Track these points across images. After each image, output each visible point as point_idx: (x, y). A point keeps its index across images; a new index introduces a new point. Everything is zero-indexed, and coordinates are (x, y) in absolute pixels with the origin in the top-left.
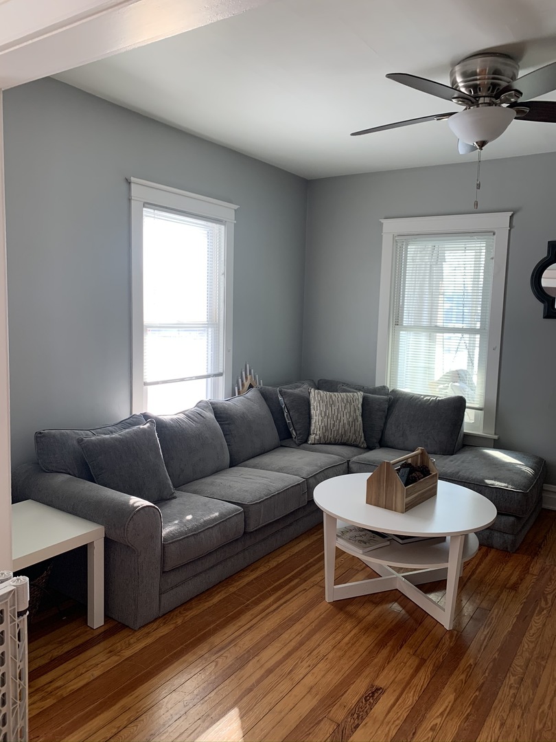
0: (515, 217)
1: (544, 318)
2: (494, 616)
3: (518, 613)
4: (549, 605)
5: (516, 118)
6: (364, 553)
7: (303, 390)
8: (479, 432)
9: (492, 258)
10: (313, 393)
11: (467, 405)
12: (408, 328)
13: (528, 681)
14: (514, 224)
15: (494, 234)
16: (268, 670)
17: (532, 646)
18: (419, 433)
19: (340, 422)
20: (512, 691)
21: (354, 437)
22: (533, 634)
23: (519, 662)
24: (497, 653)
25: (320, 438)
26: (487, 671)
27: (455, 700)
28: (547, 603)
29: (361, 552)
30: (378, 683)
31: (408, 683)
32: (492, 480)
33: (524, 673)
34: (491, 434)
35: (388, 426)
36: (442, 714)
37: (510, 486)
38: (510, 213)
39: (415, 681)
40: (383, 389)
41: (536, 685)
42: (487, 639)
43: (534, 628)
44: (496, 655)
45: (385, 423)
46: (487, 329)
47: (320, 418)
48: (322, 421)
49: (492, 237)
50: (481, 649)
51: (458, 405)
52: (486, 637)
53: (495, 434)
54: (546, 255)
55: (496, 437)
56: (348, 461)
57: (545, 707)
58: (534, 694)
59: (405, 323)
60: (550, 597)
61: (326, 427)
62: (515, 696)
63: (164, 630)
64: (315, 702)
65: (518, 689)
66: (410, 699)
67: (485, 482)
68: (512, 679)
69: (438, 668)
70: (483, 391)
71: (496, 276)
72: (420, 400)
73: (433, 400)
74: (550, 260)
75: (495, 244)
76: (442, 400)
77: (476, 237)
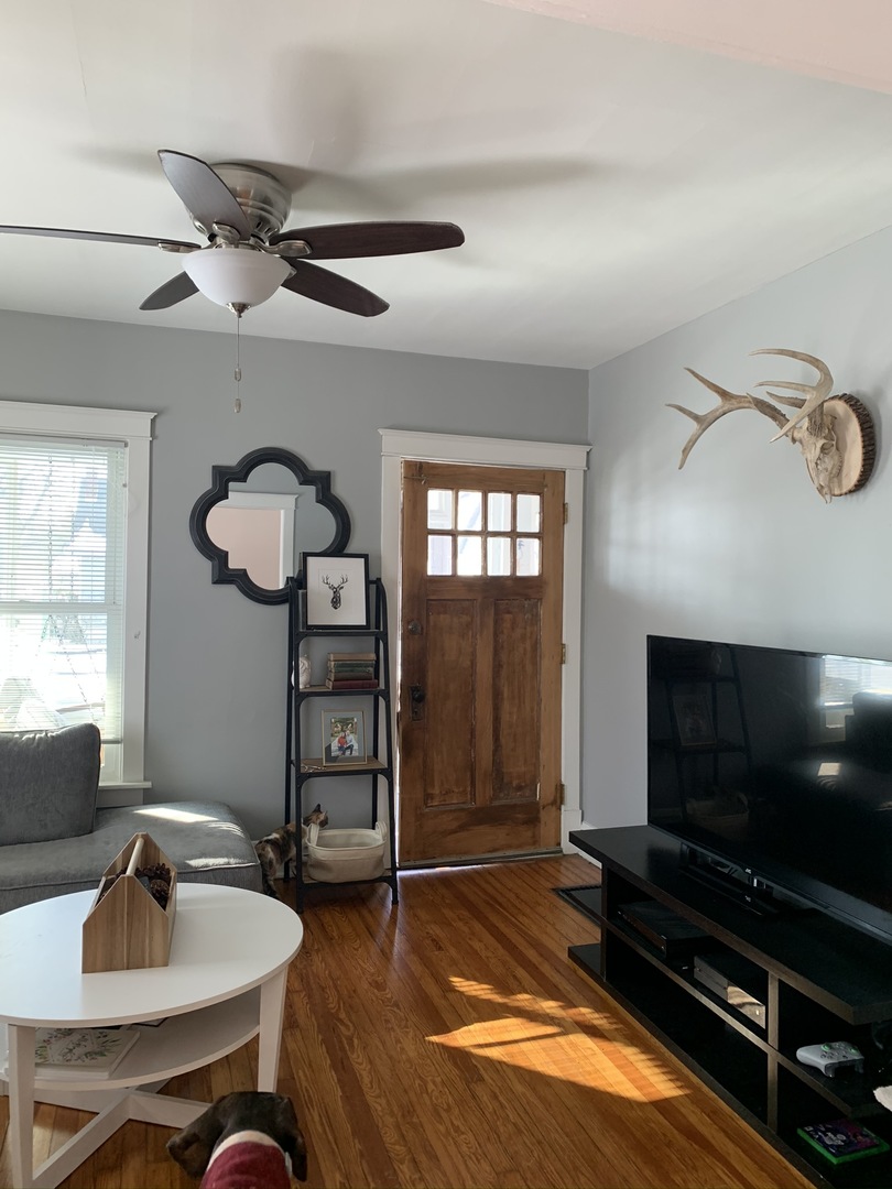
0: (158, 420)
1: (214, 583)
2: (304, 1084)
3: (329, 1062)
4: (352, 1029)
6: (111, 1077)
8: (120, 781)
9: (125, 485)
11: (103, 737)
13: (422, 1158)
14: (157, 432)
15: (126, 445)
17: (383, 1101)
18: (28, 807)
22: (371, 1083)
23: (390, 1137)
24: (356, 1141)
26: (370, 1179)
28: (347, 1026)
32: (200, 857)
33: (410, 1150)
34: (138, 781)
37: (232, 861)
38: (152, 415)
41: (433, 1157)
42: (327, 1128)
43: (364, 1074)
44: (358, 1146)
46: (122, 599)
49: (120, 450)
50: (333, 1149)
51: (88, 738)
52: (322, 1124)
53: (145, 780)
54: (210, 487)
55: (148, 785)
58: (445, 1175)
60: (343, 1015)
65: (422, 1179)
67: (189, 866)
68: (404, 1168)
70: (120, 710)
71: (131, 515)
72: (16, 742)
73: (40, 738)
74: (218, 494)
75: (127, 461)
76: (58, 737)
77: (93, 447)
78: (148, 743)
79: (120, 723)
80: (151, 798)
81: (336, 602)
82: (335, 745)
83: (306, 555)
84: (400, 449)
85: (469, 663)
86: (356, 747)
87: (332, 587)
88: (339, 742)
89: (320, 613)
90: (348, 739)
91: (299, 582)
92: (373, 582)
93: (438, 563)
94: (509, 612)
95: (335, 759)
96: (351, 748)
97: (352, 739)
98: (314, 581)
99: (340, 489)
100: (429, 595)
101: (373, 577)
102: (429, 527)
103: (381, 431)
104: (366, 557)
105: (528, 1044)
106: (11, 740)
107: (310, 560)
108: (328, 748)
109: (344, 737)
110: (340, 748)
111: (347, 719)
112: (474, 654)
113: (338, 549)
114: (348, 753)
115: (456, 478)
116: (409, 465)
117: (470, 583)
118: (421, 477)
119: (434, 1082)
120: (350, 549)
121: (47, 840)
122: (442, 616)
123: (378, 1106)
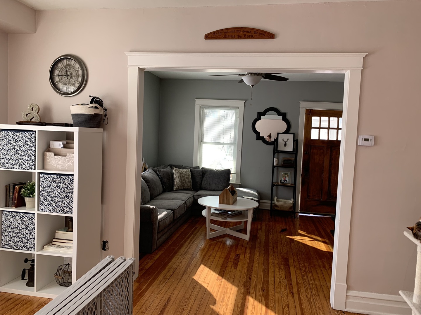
1: (256, 139)
4: (272, 232)
5: (263, 78)
6: (222, 219)
7: (168, 169)
8: (234, 182)
9: (238, 117)
10: (175, 169)
11: (231, 172)
12: (206, 143)
14: (246, 105)
15: (239, 108)
16: (204, 255)
18: (216, 183)
19: (186, 181)
20: (272, 250)
21: (190, 187)
23: (271, 245)
25: (179, 188)
26: (264, 247)
27: (259, 253)
29: (221, 218)
30: (237, 253)
31: (245, 252)
32: (247, 196)
34: (238, 183)
35: (203, 181)
36: (258, 256)
37: (253, 198)
38: (245, 101)
39: (247, 252)
40: (198, 167)
41: (277, 248)
43: (271, 237)
45: (202, 181)
46: (237, 143)
47: (179, 180)
48: (180, 181)
49: (238, 109)
51: (228, 172)
53: (240, 183)
54: (257, 117)
55: (240, 184)
56: (193, 196)
57: (282, 251)
58: (278, 250)
59: (204, 141)
61: (181, 183)
62: (273, 251)
63: (161, 252)
64: (223, 259)
65: (273, 249)
66: (248, 255)
68: (271, 248)
69: (251, 249)
70: (235, 167)
71: (239, 124)
72: (214, 171)
73: (219, 171)
74: (259, 119)
75: (239, 112)
76: (222, 171)
77: (232, 109)
78: (241, 174)
79: (235, 170)
80: (241, 186)
81: (285, 145)
82: (283, 179)
83: (278, 133)
84: (305, 106)
85: (322, 163)
86: (288, 180)
87: (284, 141)
88: (284, 179)
89: (281, 148)
90: (286, 178)
91: (276, 140)
92: (295, 140)
93: (314, 135)
94: (335, 150)
95: (283, 183)
96: (287, 180)
97: (287, 179)
98: (280, 140)
99: (288, 117)
100: (310, 144)
101: (296, 139)
102: (312, 126)
103: (300, 102)
104: (294, 134)
105: (308, 241)
106: (213, 170)
107: (279, 134)
108: (281, 181)
109: (285, 178)
110: (284, 180)
111: (286, 174)
112: (324, 161)
113: (287, 132)
114: (286, 182)
115: (320, 114)
116: (307, 110)
117: (323, 141)
118: (310, 114)
119: (284, 241)
120: (291, 132)
121: (219, 191)
122: (314, 150)
123: (271, 241)
